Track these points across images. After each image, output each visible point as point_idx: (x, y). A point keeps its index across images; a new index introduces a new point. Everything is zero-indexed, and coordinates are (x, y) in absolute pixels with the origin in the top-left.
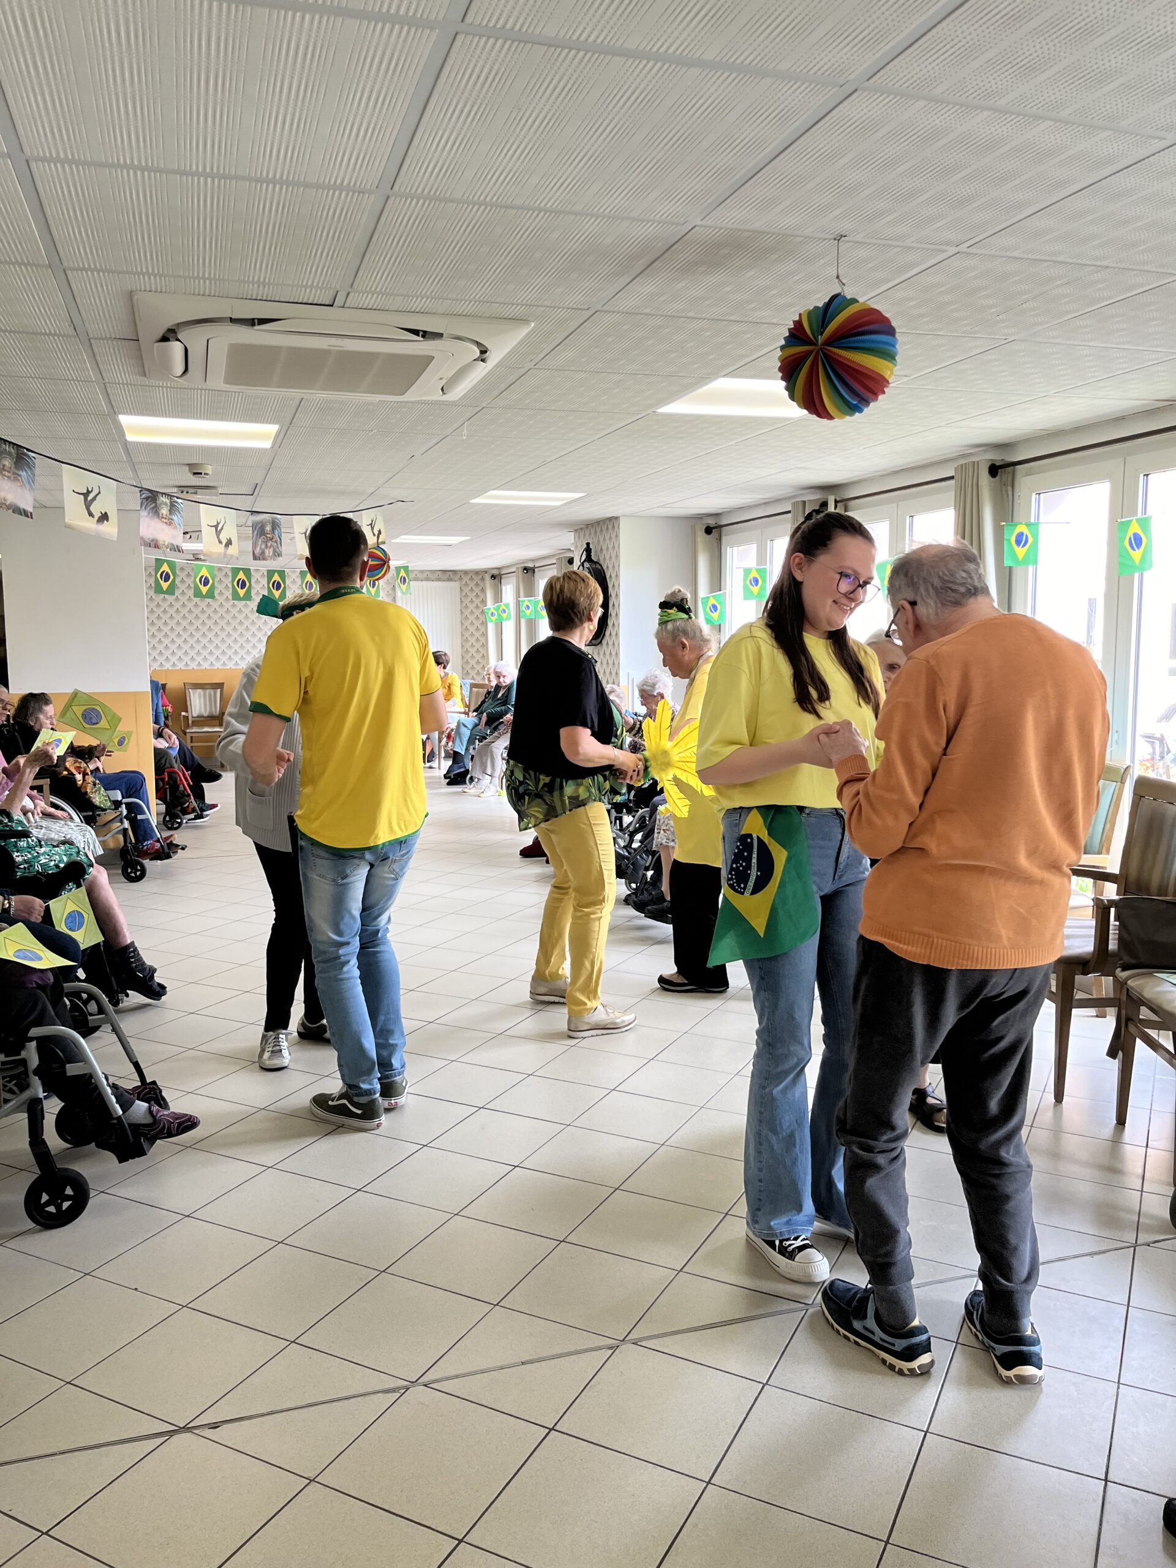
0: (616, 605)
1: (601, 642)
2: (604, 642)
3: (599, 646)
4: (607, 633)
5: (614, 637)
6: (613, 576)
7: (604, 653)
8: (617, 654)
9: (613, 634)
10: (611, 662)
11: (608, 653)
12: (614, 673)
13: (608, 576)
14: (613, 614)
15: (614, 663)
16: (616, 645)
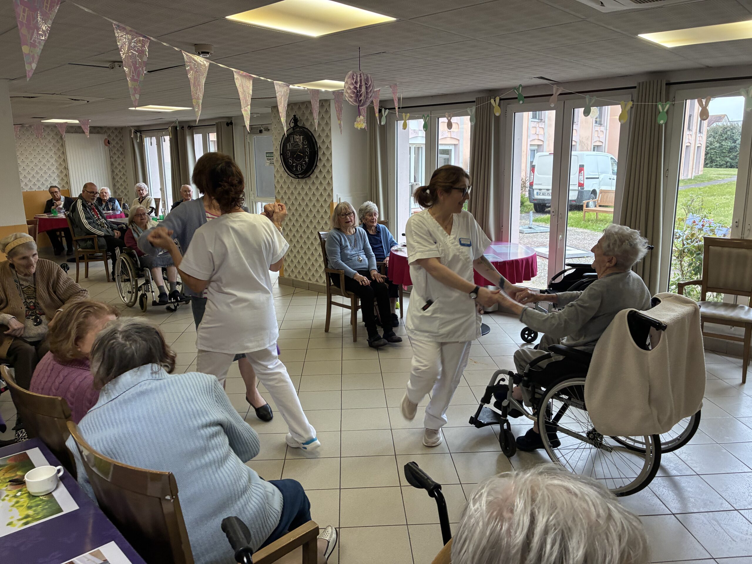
1: (308, 177)
2: (313, 177)
4: (317, 171)
6: (323, 136)
9: (324, 172)
10: (321, 188)
11: (317, 183)
12: (325, 195)
13: (316, 136)
14: (324, 160)
15: (325, 189)
16: (328, 178)
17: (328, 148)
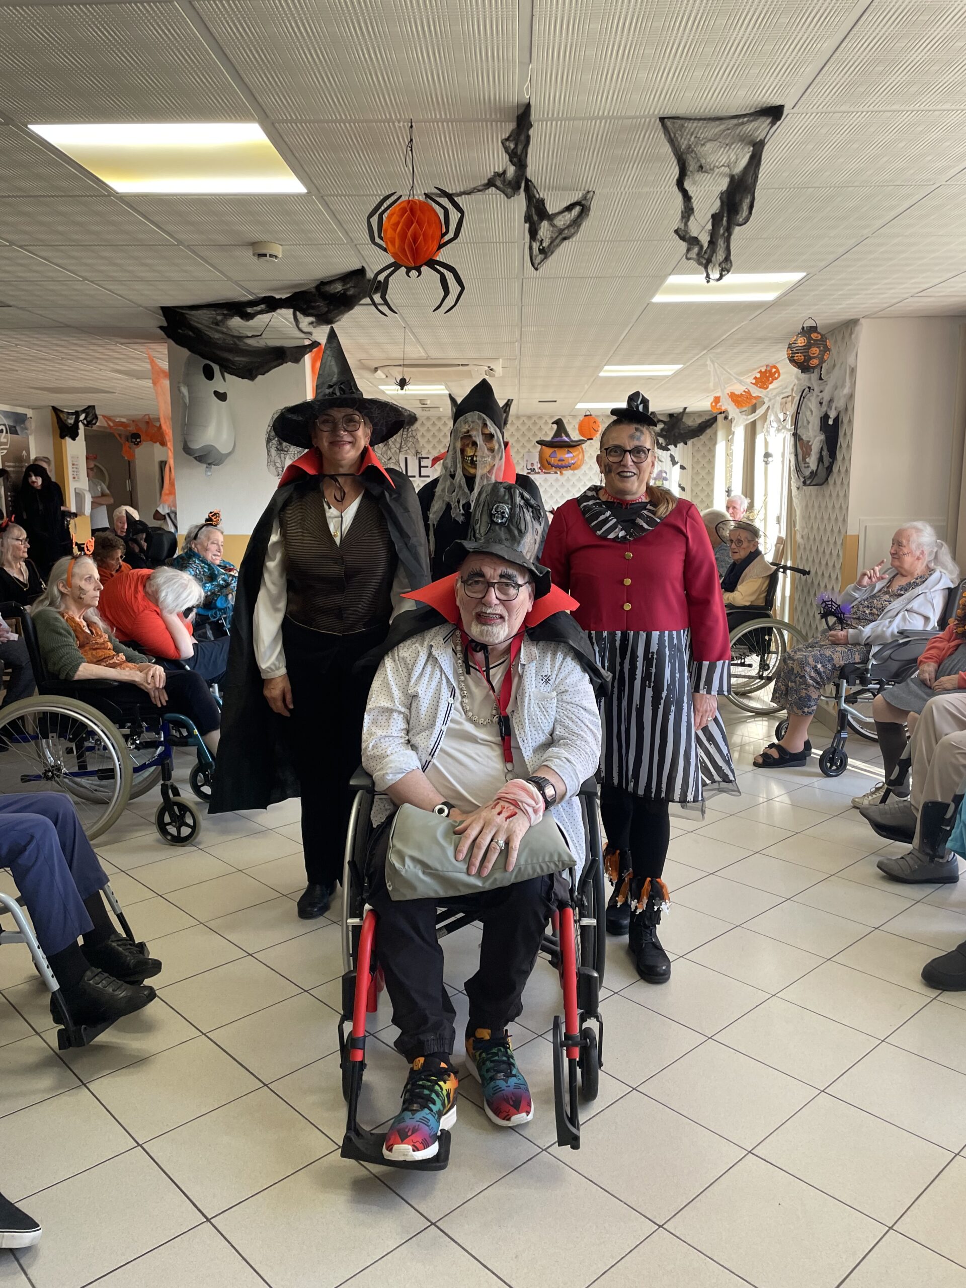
0: (848, 433)
1: (827, 481)
2: (831, 481)
3: (825, 486)
4: (835, 471)
5: (843, 475)
7: (831, 495)
8: (846, 496)
9: (843, 470)
10: (837, 506)
11: (834, 495)
12: (840, 519)
14: (844, 446)
15: (841, 508)
16: (845, 484)
17: (850, 421)
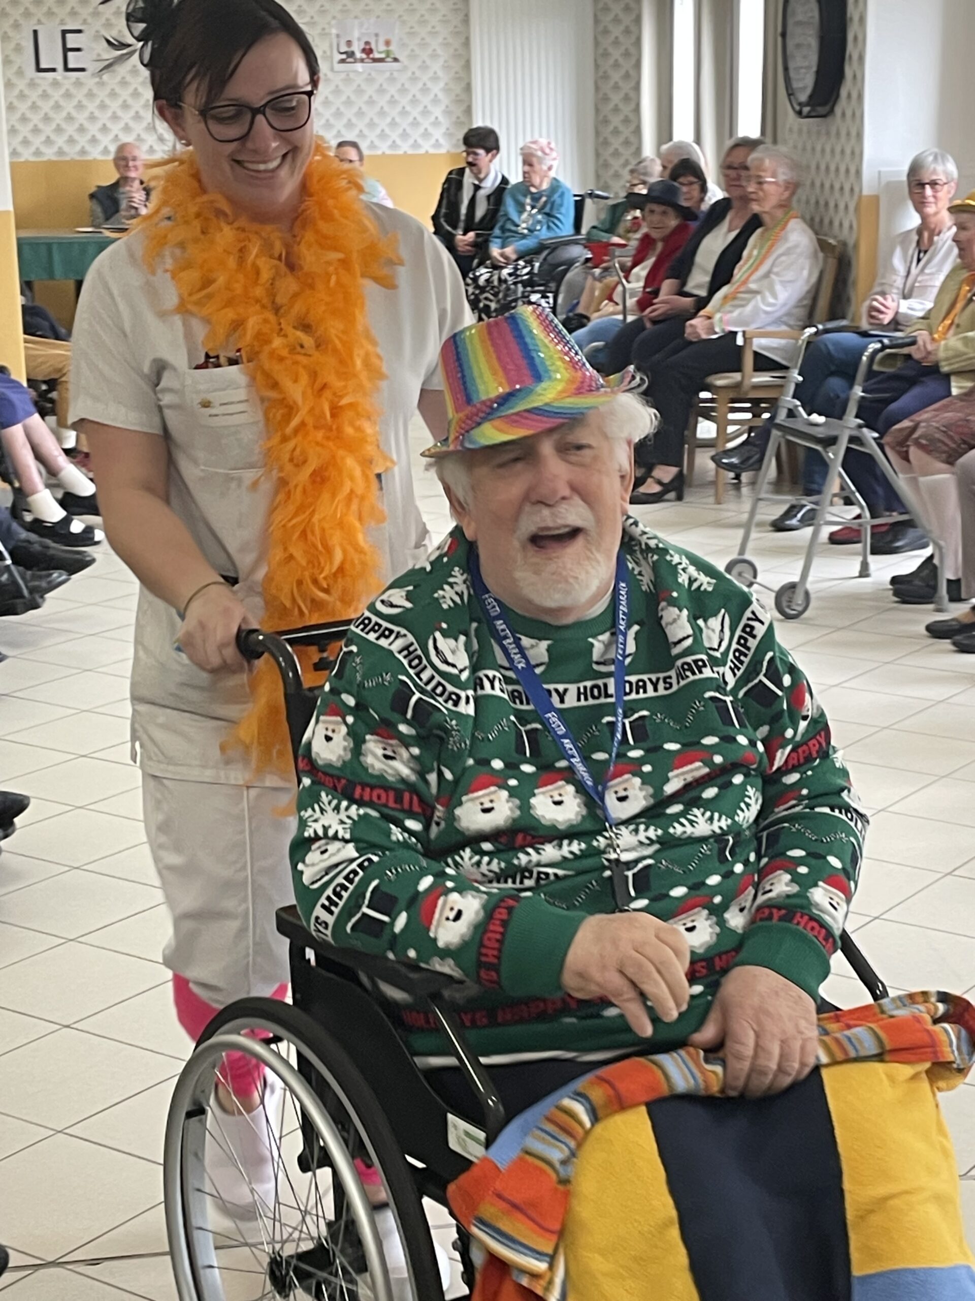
0: (860, 39)
1: (831, 111)
2: (838, 110)
3: (829, 119)
4: (843, 92)
5: (855, 101)
7: (838, 133)
8: (860, 136)
10: (848, 151)
11: (843, 133)
12: (852, 170)
15: (853, 153)
16: (858, 117)
